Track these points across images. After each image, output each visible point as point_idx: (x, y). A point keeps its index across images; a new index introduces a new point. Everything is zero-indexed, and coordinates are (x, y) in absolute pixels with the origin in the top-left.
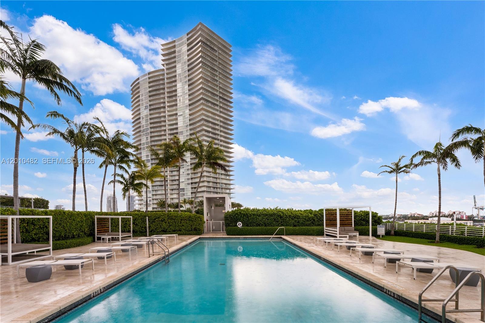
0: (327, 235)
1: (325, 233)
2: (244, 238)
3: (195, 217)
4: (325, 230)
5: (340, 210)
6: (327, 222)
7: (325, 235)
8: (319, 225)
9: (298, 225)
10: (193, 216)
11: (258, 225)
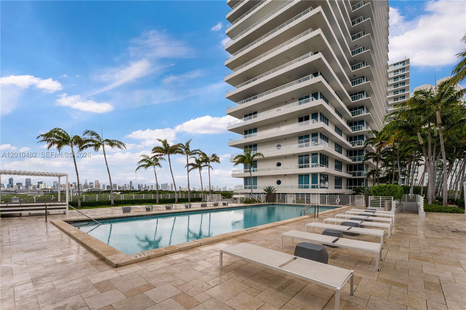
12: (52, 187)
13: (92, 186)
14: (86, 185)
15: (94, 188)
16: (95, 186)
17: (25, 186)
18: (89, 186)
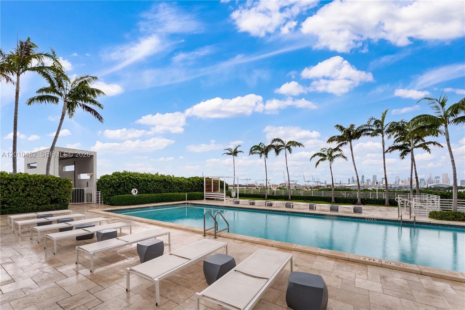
0: (206, 199)
1: (205, 197)
2: (154, 207)
3: (57, 181)
4: (205, 195)
5: (206, 178)
6: (206, 188)
7: (205, 198)
8: (201, 191)
9: (182, 191)
10: (54, 180)
11: (148, 192)
12: (394, 183)
13: (438, 180)
14: (430, 180)
15: (442, 184)
16: (443, 180)
17: (372, 181)
18: (434, 181)
